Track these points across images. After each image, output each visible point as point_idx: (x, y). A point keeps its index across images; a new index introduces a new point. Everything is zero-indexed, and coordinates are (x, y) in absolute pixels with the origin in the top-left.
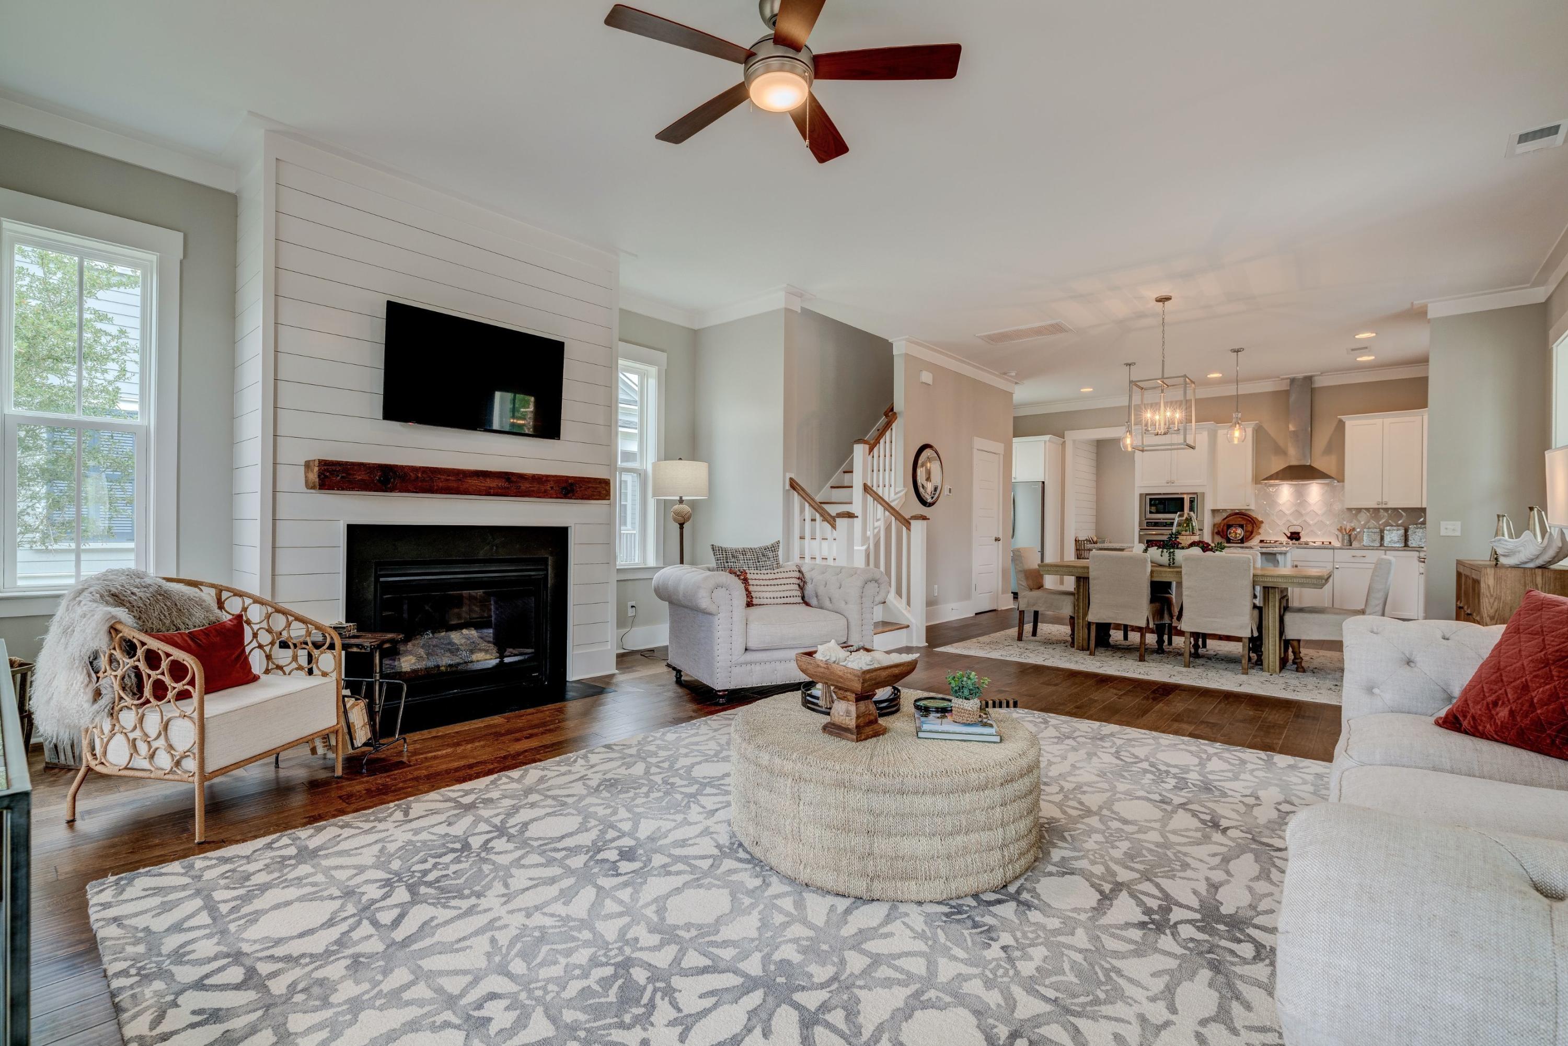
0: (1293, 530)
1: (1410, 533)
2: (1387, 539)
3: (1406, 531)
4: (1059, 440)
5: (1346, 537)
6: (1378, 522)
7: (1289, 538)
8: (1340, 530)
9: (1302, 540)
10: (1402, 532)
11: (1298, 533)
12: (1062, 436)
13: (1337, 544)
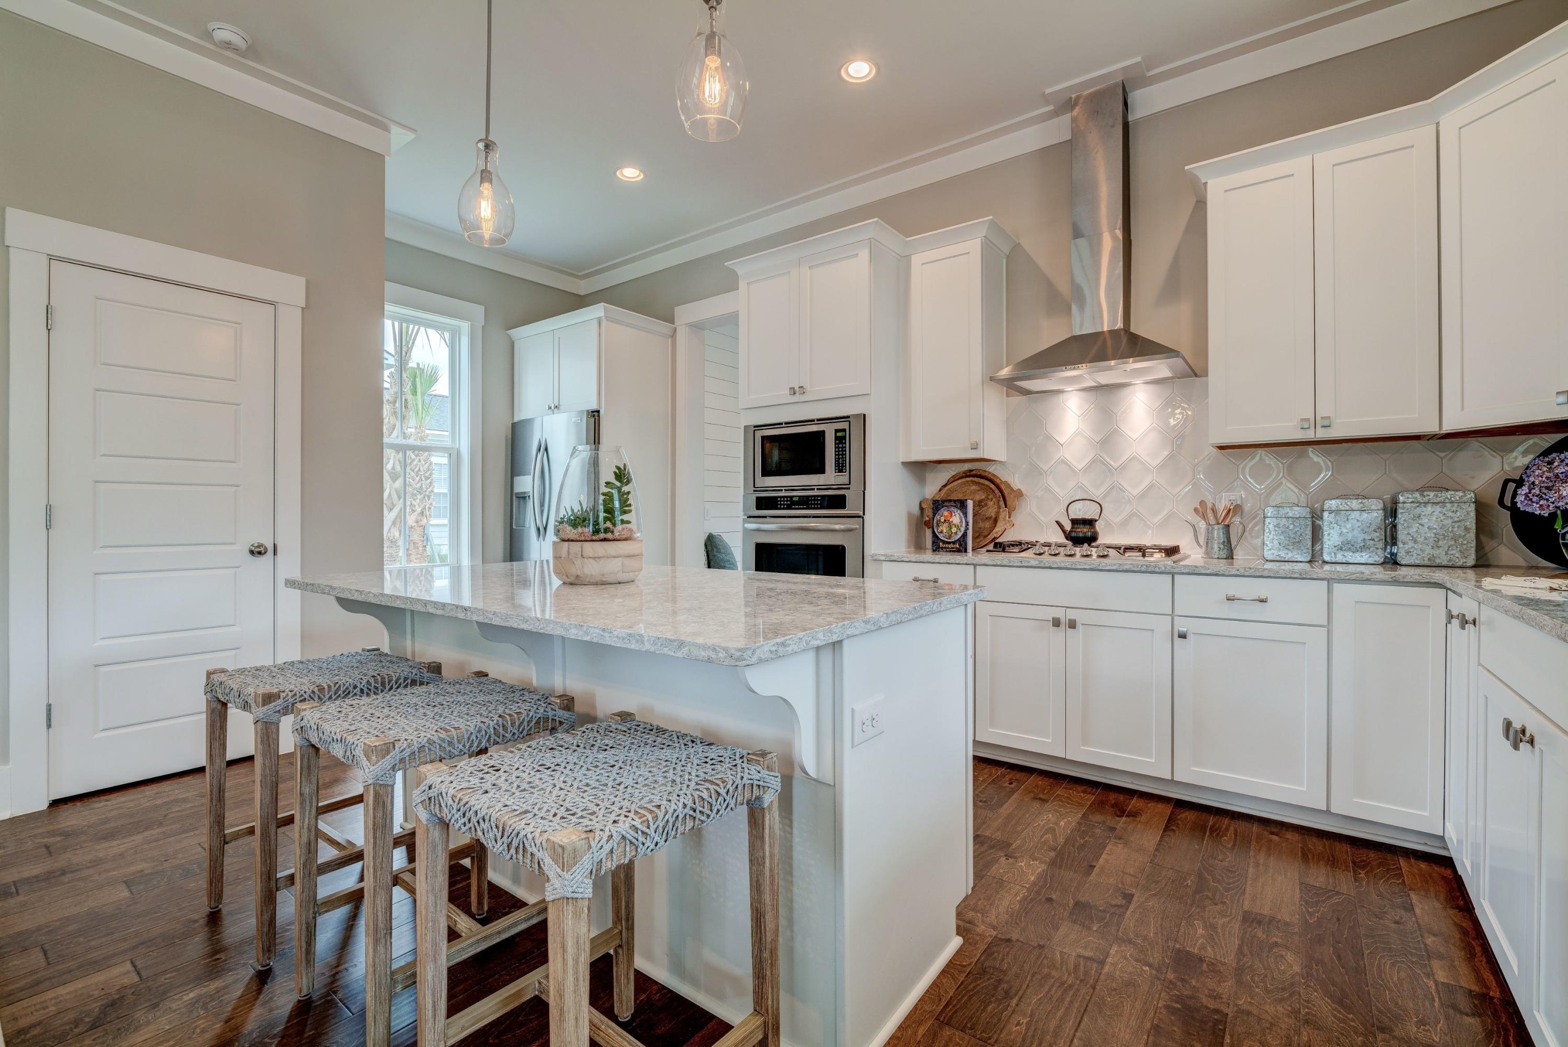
0: (1082, 511)
1: (1401, 517)
2: (1331, 537)
3: (1392, 512)
4: (661, 326)
5: (1218, 533)
6: (1303, 487)
7: (1068, 536)
8: (1202, 510)
9: (1101, 540)
10: (1375, 514)
11: (1090, 523)
12: (669, 318)
13: (1193, 554)
